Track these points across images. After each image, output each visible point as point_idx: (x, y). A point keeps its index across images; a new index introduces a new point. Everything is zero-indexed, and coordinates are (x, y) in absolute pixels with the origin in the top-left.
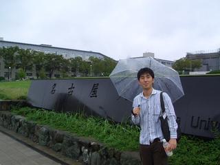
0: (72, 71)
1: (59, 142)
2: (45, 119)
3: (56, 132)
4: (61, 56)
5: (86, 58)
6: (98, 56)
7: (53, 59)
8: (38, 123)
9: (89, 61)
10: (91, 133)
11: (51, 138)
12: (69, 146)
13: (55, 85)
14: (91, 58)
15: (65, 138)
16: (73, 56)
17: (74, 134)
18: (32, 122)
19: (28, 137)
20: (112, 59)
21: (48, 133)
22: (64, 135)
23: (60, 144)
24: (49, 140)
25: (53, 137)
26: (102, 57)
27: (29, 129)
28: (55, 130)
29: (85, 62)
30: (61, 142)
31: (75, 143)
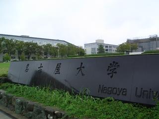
0: (45, 54)
1: (30, 111)
2: (20, 92)
3: (28, 103)
4: (36, 43)
5: (55, 45)
6: (63, 43)
7: (31, 46)
8: (15, 95)
9: (57, 46)
10: (55, 103)
11: (24, 107)
12: (38, 114)
13: (28, 65)
14: (58, 45)
15: (35, 108)
16: (45, 43)
17: (42, 104)
18: (10, 95)
19: (7, 106)
20: (73, 45)
21: (22, 103)
22: (34, 105)
23: (31, 112)
24: (22, 109)
25: (25, 107)
26: (66, 43)
27: (8, 100)
28: (27, 101)
29: (54, 48)
30: (32, 111)
31: (42, 111)
